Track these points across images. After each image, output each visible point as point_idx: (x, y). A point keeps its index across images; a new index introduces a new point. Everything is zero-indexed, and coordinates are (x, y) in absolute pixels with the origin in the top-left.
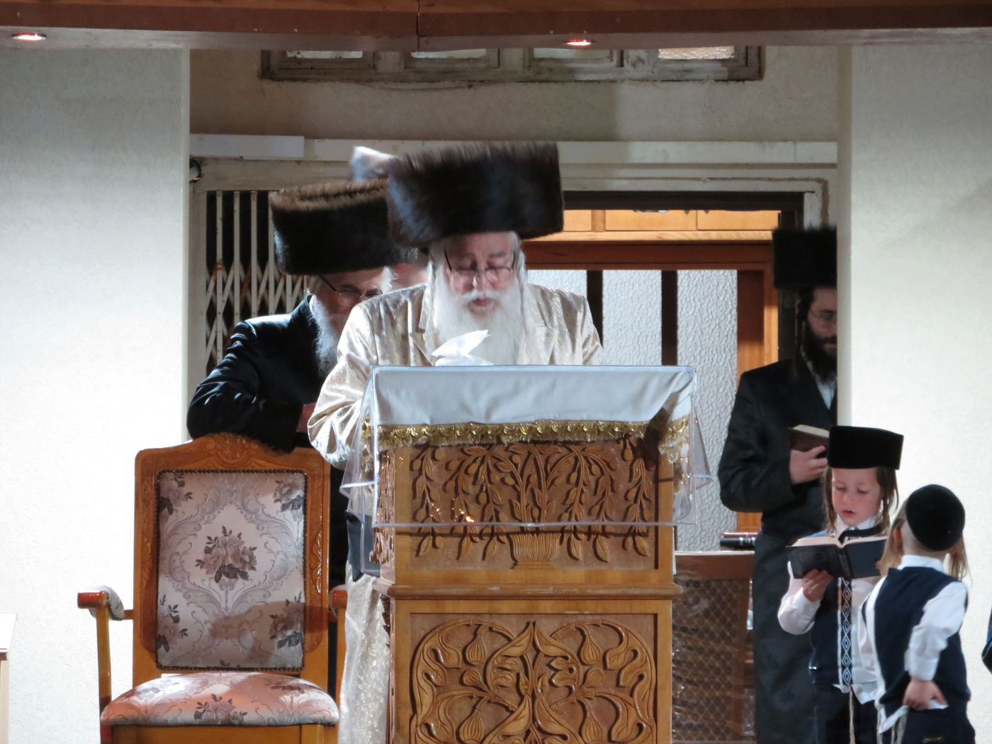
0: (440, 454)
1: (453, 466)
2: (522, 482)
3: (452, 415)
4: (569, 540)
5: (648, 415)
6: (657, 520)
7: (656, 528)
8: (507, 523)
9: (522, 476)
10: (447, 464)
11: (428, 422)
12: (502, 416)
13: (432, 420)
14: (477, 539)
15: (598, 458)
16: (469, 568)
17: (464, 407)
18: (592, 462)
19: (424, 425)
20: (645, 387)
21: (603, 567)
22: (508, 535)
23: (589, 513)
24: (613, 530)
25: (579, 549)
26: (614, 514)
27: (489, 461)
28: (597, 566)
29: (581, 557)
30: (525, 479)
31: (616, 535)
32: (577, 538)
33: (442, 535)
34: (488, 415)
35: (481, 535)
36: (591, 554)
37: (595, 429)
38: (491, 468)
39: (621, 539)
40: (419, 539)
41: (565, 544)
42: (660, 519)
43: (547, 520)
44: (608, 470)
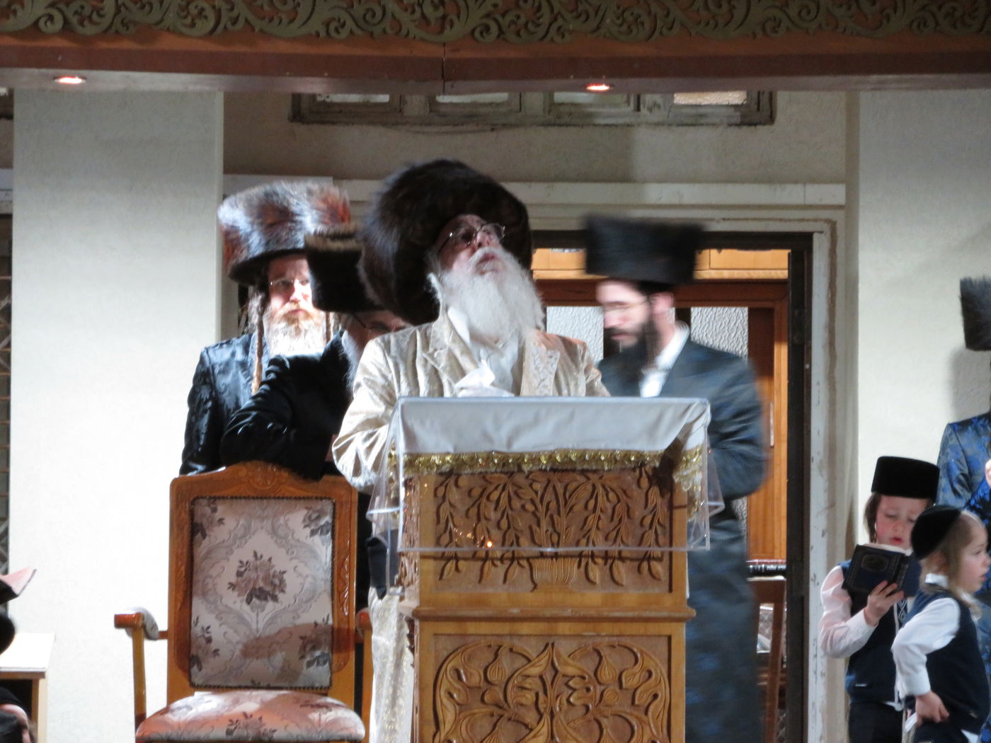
0: (463, 482)
1: (476, 492)
2: (542, 509)
3: (474, 444)
4: (587, 564)
5: (663, 445)
6: (671, 545)
7: (671, 554)
8: (526, 548)
9: (541, 501)
10: (470, 491)
11: (451, 450)
12: (524, 444)
13: (455, 449)
14: (498, 563)
15: (614, 485)
16: (490, 590)
17: (486, 436)
18: (608, 489)
19: (448, 454)
20: (660, 418)
21: (619, 591)
22: (528, 559)
23: (606, 538)
24: (629, 555)
25: (596, 572)
26: (630, 539)
27: (510, 488)
28: (614, 590)
29: (598, 581)
30: (545, 503)
31: (632, 560)
32: (595, 563)
33: (465, 559)
34: (509, 444)
35: (502, 559)
36: (608, 578)
37: (612, 458)
38: (512, 494)
39: (636, 564)
40: (443, 563)
41: (582, 569)
42: (674, 544)
43: (566, 545)
44: (624, 497)
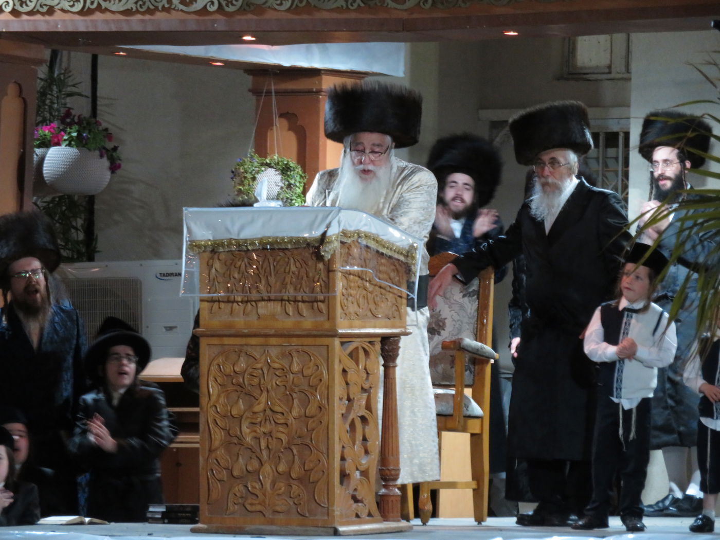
0: (222, 256)
1: (228, 263)
2: (262, 272)
3: (223, 236)
4: (285, 304)
5: (317, 233)
6: (329, 293)
7: (329, 297)
8: (254, 295)
9: (262, 268)
10: (225, 262)
11: (211, 239)
12: (246, 234)
13: (213, 237)
14: (240, 304)
15: (299, 258)
16: (236, 319)
17: (228, 230)
18: (296, 261)
19: (210, 240)
20: (316, 217)
21: (302, 319)
22: (255, 301)
23: (295, 289)
24: (307, 299)
25: (290, 309)
26: (308, 289)
27: (246, 260)
28: (299, 319)
29: (291, 314)
30: (263, 269)
31: (308, 302)
32: (290, 303)
33: (223, 302)
34: (238, 234)
35: (242, 302)
36: (296, 312)
37: (291, 240)
38: (247, 265)
39: (311, 304)
40: (212, 303)
41: (283, 307)
42: (330, 291)
43: (275, 293)
44: (305, 265)
